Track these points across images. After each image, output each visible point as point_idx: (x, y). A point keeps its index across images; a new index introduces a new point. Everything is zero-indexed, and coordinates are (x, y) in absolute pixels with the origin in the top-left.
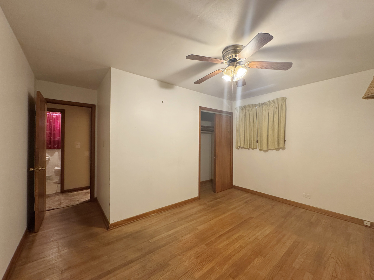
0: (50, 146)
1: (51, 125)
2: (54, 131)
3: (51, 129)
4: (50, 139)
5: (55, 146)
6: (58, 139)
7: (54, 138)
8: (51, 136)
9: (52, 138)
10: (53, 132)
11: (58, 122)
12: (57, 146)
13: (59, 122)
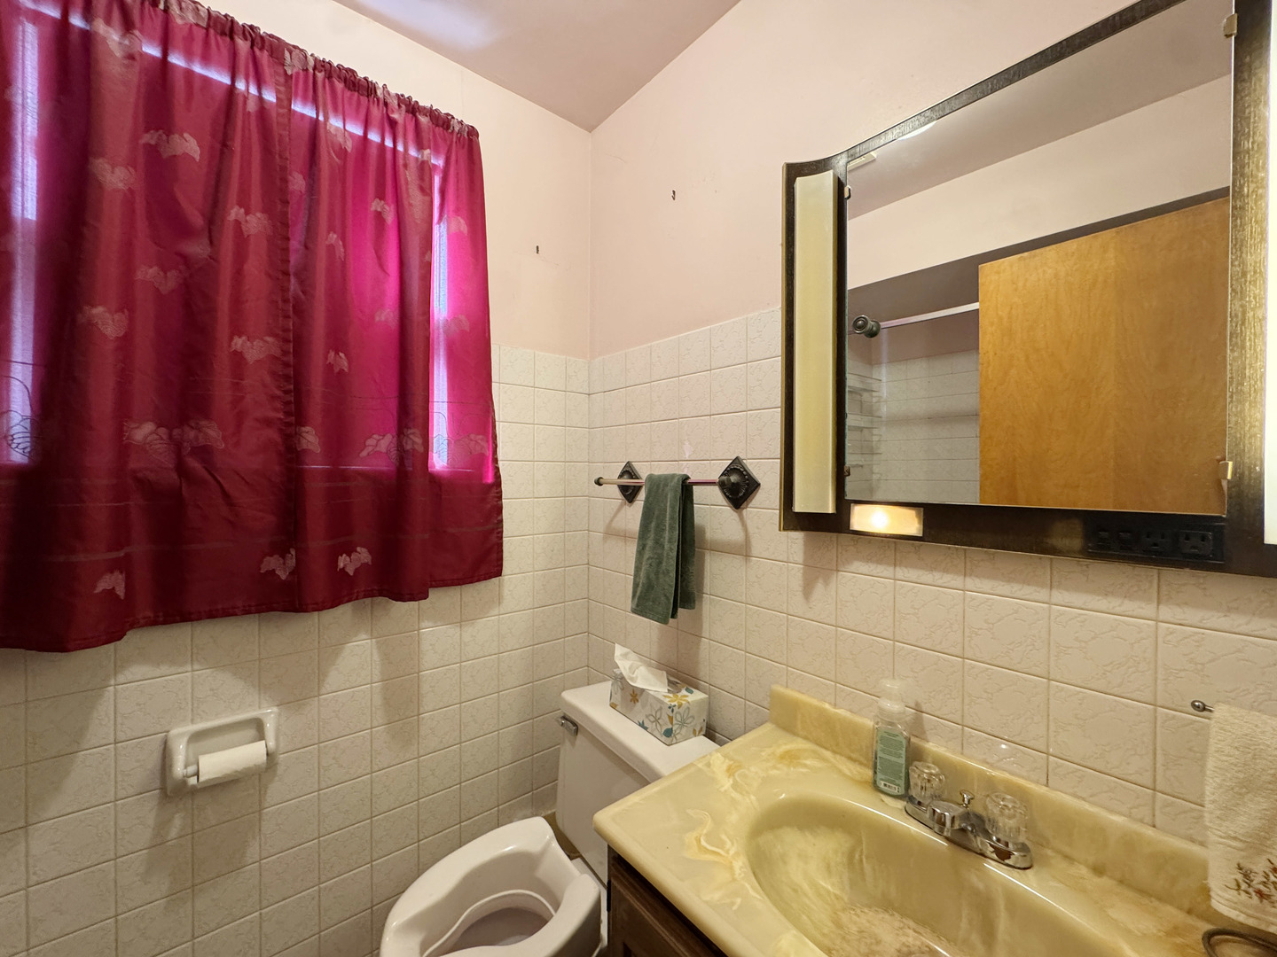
0: (281, 567)
1: (295, 244)
2: (337, 341)
3: (300, 311)
4: (291, 454)
5: (343, 561)
6: (383, 466)
7: (340, 441)
8: (297, 413)
9: (311, 439)
10: (319, 354)
11: (379, 216)
12: (363, 555)
13: (390, 218)
